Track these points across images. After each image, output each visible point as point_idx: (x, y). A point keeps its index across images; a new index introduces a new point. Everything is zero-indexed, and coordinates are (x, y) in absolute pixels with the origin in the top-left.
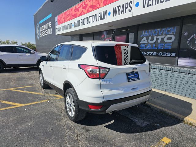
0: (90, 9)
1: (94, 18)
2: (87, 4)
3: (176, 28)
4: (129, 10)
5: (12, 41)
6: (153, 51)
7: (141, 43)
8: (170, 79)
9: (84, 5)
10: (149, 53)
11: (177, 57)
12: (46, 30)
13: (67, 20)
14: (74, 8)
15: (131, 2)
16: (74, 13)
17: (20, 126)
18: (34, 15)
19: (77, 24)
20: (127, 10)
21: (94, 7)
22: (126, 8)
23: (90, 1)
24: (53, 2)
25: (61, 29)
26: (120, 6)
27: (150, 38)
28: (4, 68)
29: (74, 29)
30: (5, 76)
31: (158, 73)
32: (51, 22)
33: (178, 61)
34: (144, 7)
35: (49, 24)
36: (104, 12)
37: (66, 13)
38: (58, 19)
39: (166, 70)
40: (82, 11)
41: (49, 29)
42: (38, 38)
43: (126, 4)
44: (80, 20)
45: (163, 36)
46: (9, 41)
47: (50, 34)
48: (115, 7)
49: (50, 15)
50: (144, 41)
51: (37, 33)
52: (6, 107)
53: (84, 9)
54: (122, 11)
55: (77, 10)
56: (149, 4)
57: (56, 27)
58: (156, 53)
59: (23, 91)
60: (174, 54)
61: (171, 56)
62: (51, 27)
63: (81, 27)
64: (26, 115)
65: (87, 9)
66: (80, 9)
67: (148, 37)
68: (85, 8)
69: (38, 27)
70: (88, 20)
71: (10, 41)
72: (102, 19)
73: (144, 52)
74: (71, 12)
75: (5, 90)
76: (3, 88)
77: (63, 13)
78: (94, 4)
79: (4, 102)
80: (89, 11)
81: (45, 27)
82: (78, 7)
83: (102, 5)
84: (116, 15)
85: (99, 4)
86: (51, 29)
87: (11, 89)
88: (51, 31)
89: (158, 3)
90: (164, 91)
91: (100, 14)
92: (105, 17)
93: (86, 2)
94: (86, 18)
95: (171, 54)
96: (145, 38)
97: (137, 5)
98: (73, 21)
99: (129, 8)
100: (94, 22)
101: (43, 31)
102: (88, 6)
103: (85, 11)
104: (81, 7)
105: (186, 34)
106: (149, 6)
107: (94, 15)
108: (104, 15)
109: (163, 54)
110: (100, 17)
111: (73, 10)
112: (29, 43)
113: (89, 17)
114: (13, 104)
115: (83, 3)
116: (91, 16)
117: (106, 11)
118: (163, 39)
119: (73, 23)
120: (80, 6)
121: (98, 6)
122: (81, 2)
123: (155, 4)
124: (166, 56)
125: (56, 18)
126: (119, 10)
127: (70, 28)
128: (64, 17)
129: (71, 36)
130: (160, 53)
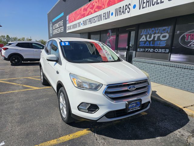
0: (96, 10)
1: (100, 17)
2: (94, 5)
3: (170, 27)
4: (128, 11)
5: (27, 39)
6: (150, 48)
7: (140, 40)
8: (163, 73)
9: (92, 6)
10: (147, 49)
11: (170, 53)
12: (58, 28)
13: (77, 19)
14: (83, 8)
15: (130, 4)
16: (83, 13)
17: (38, 100)
18: (48, 13)
19: (85, 23)
20: (126, 11)
21: (100, 8)
22: (126, 9)
23: (96, 2)
24: (65, 1)
25: (71, 27)
26: (121, 8)
27: (148, 36)
28: (23, 62)
29: (82, 27)
30: (24, 68)
31: (154, 67)
32: (63, 21)
33: (170, 57)
34: (140, 9)
35: (61, 23)
36: (108, 12)
37: (76, 12)
38: (69, 18)
39: (160, 65)
40: (90, 11)
41: (61, 27)
42: (51, 35)
43: (126, 5)
44: (87, 20)
45: (159, 35)
46: (24, 38)
47: (62, 31)
48: (117, 9)
49: (62, 14)
50: (143, 38)
51: (51, 31)
52: (27, 89)
53: (91, 10)
54: (122, 12)
55: (85, 10)
56: (144, 7)
57: (67, 25)
58: (153, 49)
59: (38, 79)
60: (168, 51)
61: (165, 52)
62: (62, 25)
63: (89, 26)
64: (41, 94)
65: (94, 9)
66: (88, 9)
67: (147, 35)
68: (92, 8)
69: (51, 25)
70: (94, 20)
71: (26, 39)
72: (106, 19)
73: (143, 49)
74: (80, 12)
75: (25, 78)
76: (23, 76)
77: (74, 12)
78: (100, 5)
79: (25, 86)
80: (95, 12)
81: (57, 25)
82: (87, 7)
83: (106, 6)
84: (117, 16)
85: (104, 5)
86: (63, 27)
87: (29, 78)
88: (63, 29)
89: (150, 6)
90: (157, 83)
91: (104, 14)
92: (109, 17)
93: (94, 2)
94: (93, 18)
95: (165, 51)
96: (144, 36)
97: (134, 7)
98: (81, 20)
99: (128, 9)
100: (99, 21)
101: (56, 29)
102: (95, 7)
103: (92, 11)
104: (89, 8)
105: (178, 32)
106: (143, 8)
107: (99, 15)
108: (108, 15)
109: (158, 51)
110: (104, 17)
111: (82, 10)
112: (42, 40)
113: (96, 17)
114: (31, 87)
115: (91, 3)
116: (97, 16)
117: (110, 11)
118: (159, 37)
119: (82, 22)
120: (88, 6)
121: (103, 6)
122: (89, 3)
123: (148, 7)
124: (161, 53)
125: (68, 17)
126: (120, 11)
127: (79, 26)
128: (74, 16)
129: (80, 34)
130: (157, 49)
